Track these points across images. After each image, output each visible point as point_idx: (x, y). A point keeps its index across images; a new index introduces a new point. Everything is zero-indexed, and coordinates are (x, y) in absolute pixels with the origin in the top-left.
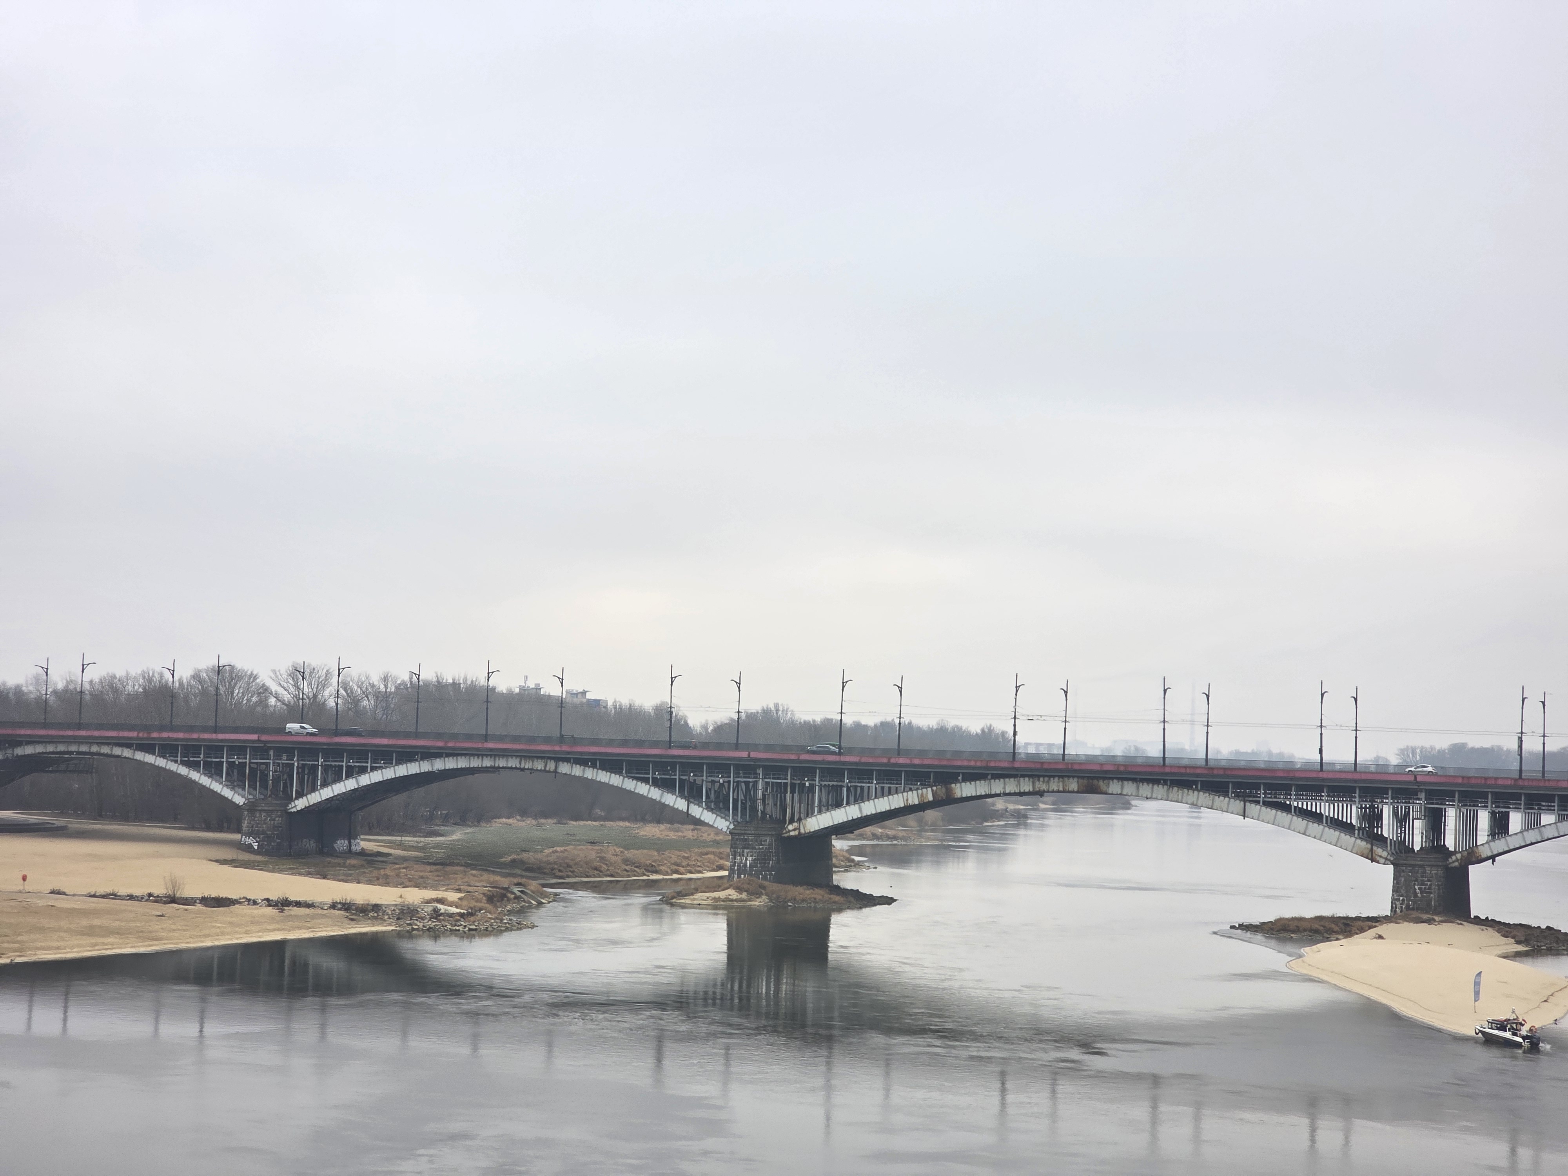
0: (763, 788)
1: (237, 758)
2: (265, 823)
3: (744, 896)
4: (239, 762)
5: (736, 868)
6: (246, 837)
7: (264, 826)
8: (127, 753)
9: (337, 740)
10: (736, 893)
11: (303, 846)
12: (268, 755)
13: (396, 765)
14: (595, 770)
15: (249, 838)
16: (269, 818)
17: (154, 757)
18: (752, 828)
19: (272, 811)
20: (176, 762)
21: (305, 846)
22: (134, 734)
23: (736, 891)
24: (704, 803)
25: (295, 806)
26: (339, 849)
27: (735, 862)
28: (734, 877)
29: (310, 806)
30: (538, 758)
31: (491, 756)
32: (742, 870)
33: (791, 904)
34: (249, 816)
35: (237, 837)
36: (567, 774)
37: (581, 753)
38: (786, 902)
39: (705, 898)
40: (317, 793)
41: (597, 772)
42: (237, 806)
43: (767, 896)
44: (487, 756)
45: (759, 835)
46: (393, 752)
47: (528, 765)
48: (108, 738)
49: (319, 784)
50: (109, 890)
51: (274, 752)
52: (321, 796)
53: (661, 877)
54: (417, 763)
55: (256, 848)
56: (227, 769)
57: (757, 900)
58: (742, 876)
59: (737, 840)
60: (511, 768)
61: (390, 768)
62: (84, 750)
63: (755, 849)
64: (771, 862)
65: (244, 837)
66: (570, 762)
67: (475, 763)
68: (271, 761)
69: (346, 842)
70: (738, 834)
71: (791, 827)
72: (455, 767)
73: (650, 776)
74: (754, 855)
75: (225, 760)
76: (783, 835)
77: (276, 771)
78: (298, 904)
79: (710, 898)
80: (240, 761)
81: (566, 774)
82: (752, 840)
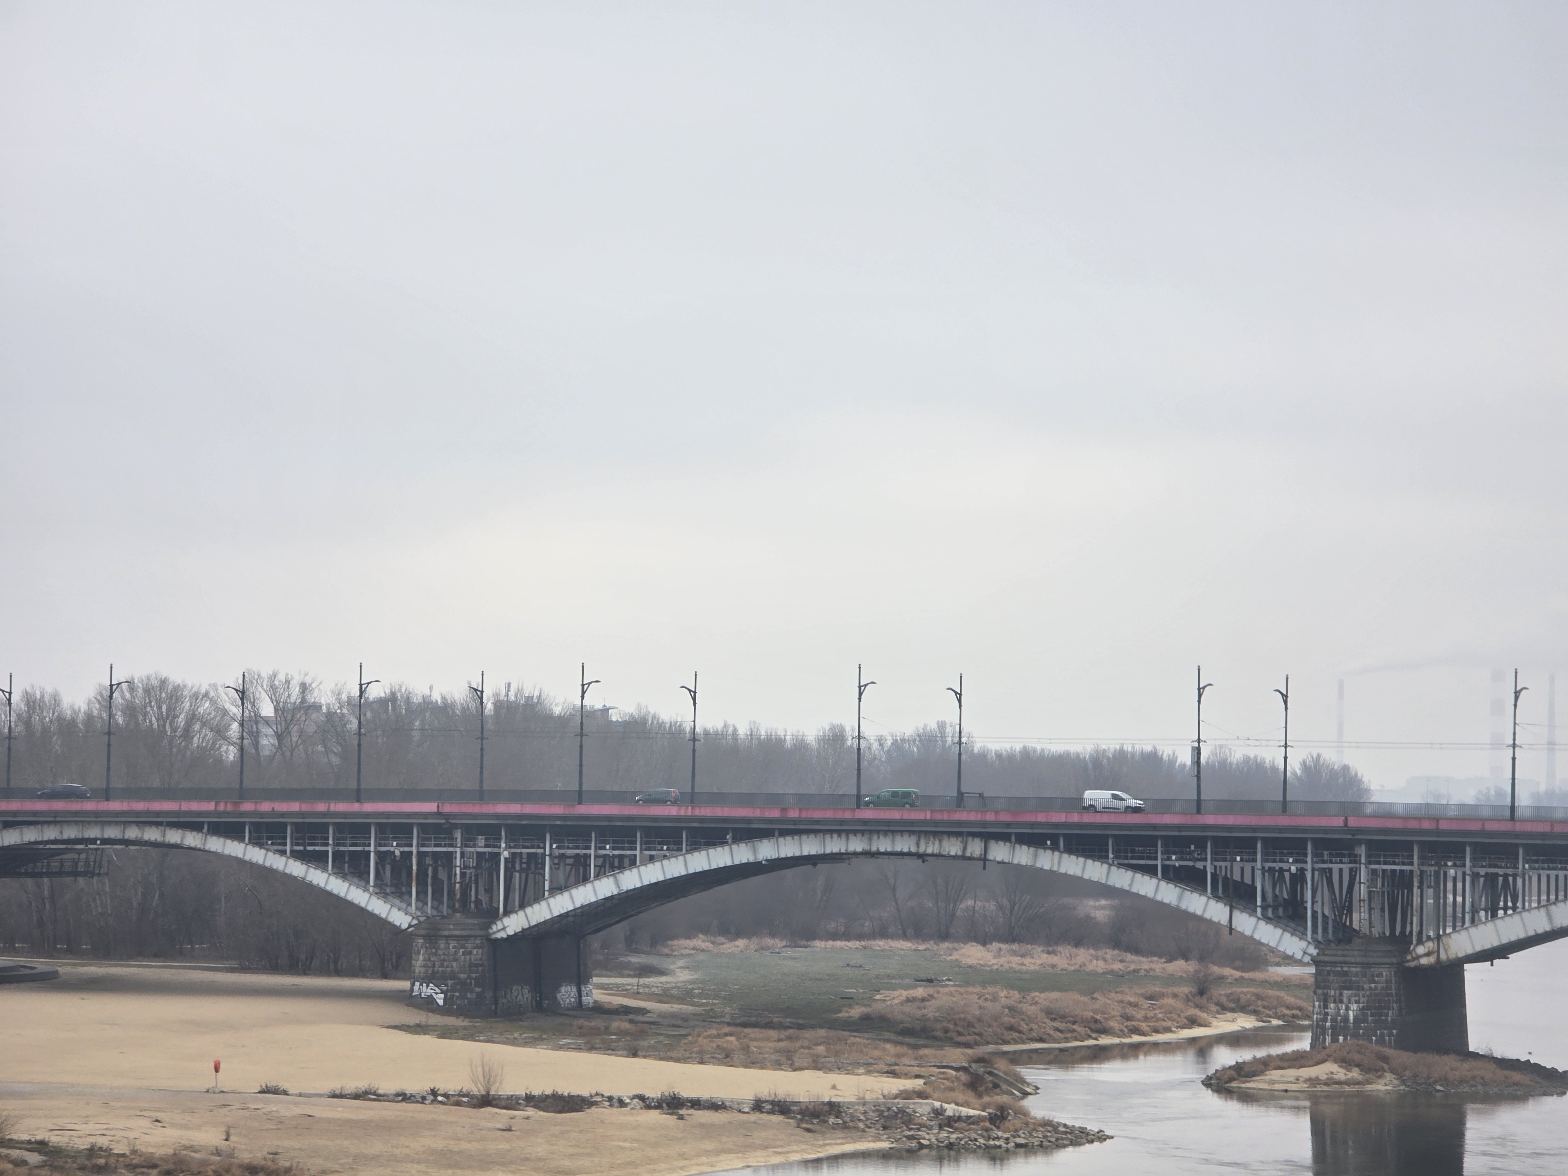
0: (1368, 880)
1: (397, 845)
2: (455, 960)
3: (1355, 1074)
4: (401, 852)
5: (1328, 1024)
6: (421, 985)
7: (454, 964)
8: (192, 839)
9: (583, 810)
10: (1340, 1070)
11: (514, 998)
12: (452, 838)
13: (688, 852)
14: (1057, 854)
15: (427, 986)
16: (462, 950)
17: (243, 845)
18: (1356, 953)
19: (466, 938)
20: (283, 853)
21: (516, 997)
22: (210, 806)
23: (1340, 1066)
24: (1259, 910)
25: (504, 928)
26: (564, 1001)
27: (1327, 1014)
28: (1324, 1039)
29: (530, 928)
30: (950, 834)
31: (863, 832)
32: (1340, 1027)
33: (1442, 1088)
34: (426, 948)
35: (405, 985)
36: (1005, 863)
37: (1032, 825)
38: (1430, 1085)
39: (1292, 1079)
40: (543, 904)
41: (1060, 857)
42: (396, 930)
43: (1394, 1074)
44: (855, 832)
45: (1368, 965)
46: (682, 829)
47: (931, 847)
48: (158, 814)
49: (547, 888)
50: (362, 1085)
51: (462, 834)
52: (550, 910)
53: (1116, 1041)
54: (727, 848)
55: (441, 1002)
56: (376, 864)
57: (1380, 1081)
58: (1341, 1038)
59: (1329, 975)
60: (901, 854)
61: (676, 857)
62: (112, 836)
63: (1363, 989)
64: (1390, 1013)
65: (417, 984)
66: (1009, 840)
67: (834, 845)
68: (458, 850)
69: (574, 989)
70: (1331, 962)
71: (1421, 950)
72: (798, 854)
73: (1159, 863)
74: (1362, 1000)
75: (372, 848)
76: (1407, 964)
77: (466, 867)
78: (696, 1104)
79: (1302, 1079)
80: (402, 849)
81: (1002, 863)
82: (1356, 975)
